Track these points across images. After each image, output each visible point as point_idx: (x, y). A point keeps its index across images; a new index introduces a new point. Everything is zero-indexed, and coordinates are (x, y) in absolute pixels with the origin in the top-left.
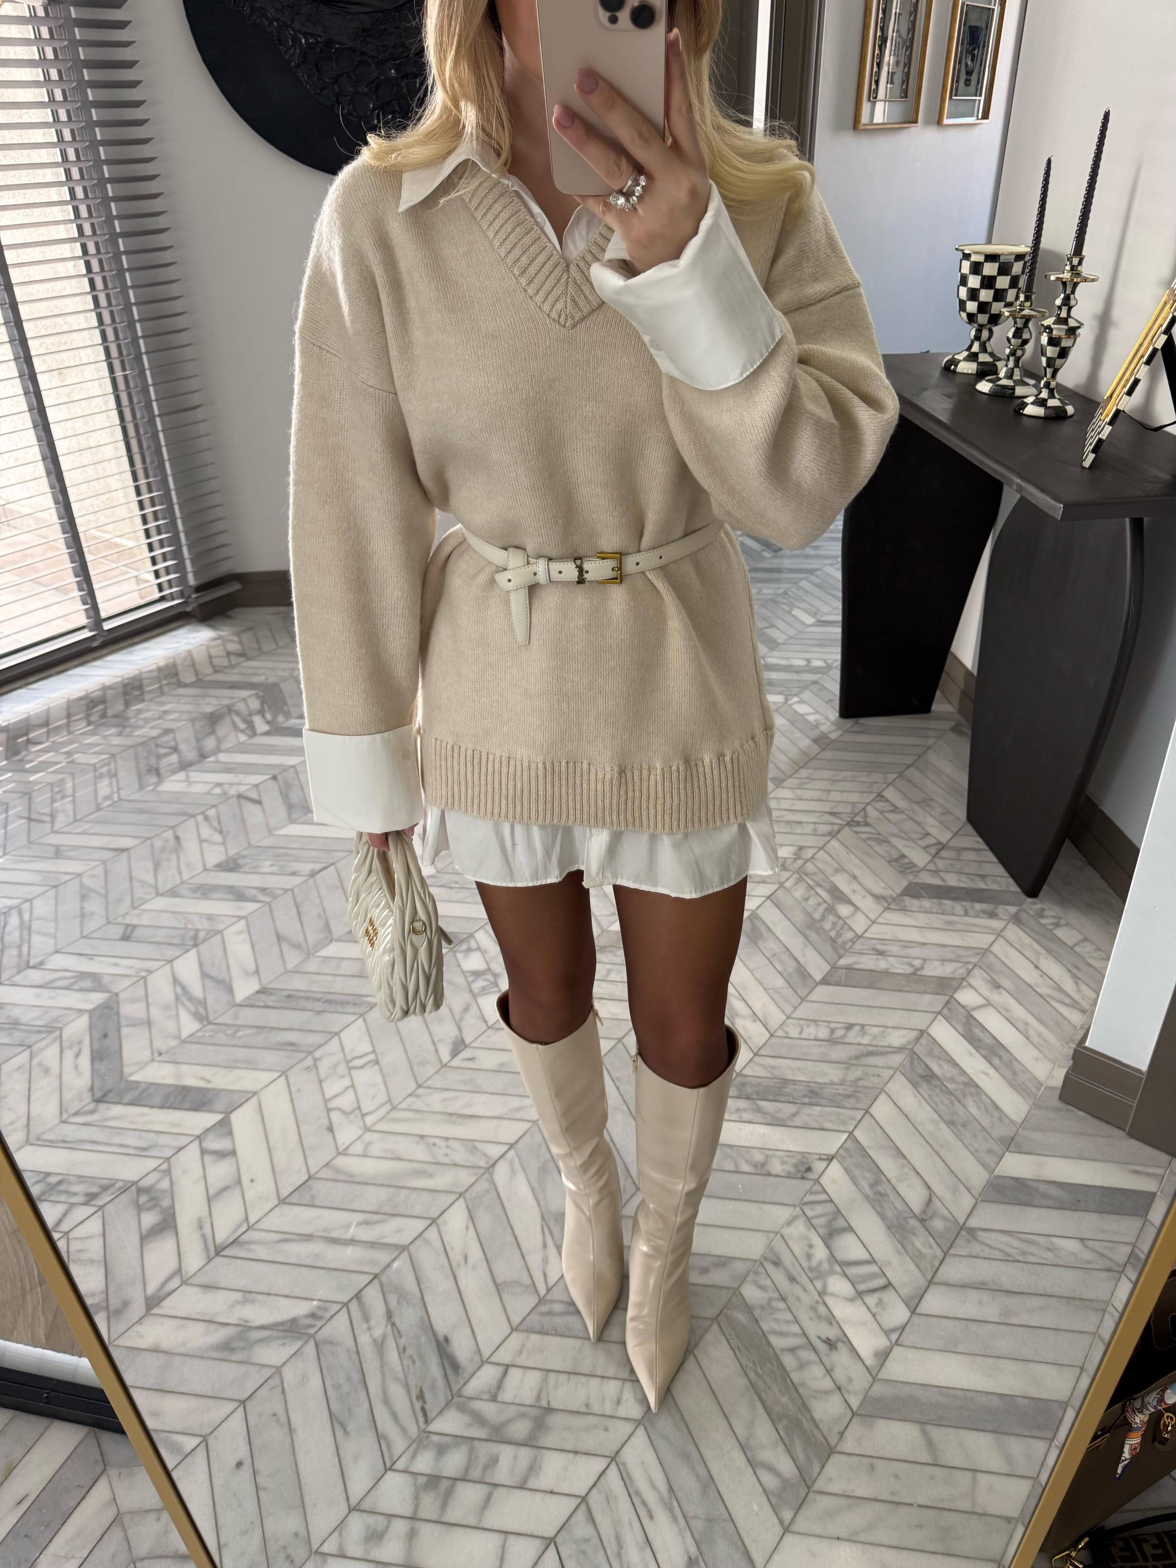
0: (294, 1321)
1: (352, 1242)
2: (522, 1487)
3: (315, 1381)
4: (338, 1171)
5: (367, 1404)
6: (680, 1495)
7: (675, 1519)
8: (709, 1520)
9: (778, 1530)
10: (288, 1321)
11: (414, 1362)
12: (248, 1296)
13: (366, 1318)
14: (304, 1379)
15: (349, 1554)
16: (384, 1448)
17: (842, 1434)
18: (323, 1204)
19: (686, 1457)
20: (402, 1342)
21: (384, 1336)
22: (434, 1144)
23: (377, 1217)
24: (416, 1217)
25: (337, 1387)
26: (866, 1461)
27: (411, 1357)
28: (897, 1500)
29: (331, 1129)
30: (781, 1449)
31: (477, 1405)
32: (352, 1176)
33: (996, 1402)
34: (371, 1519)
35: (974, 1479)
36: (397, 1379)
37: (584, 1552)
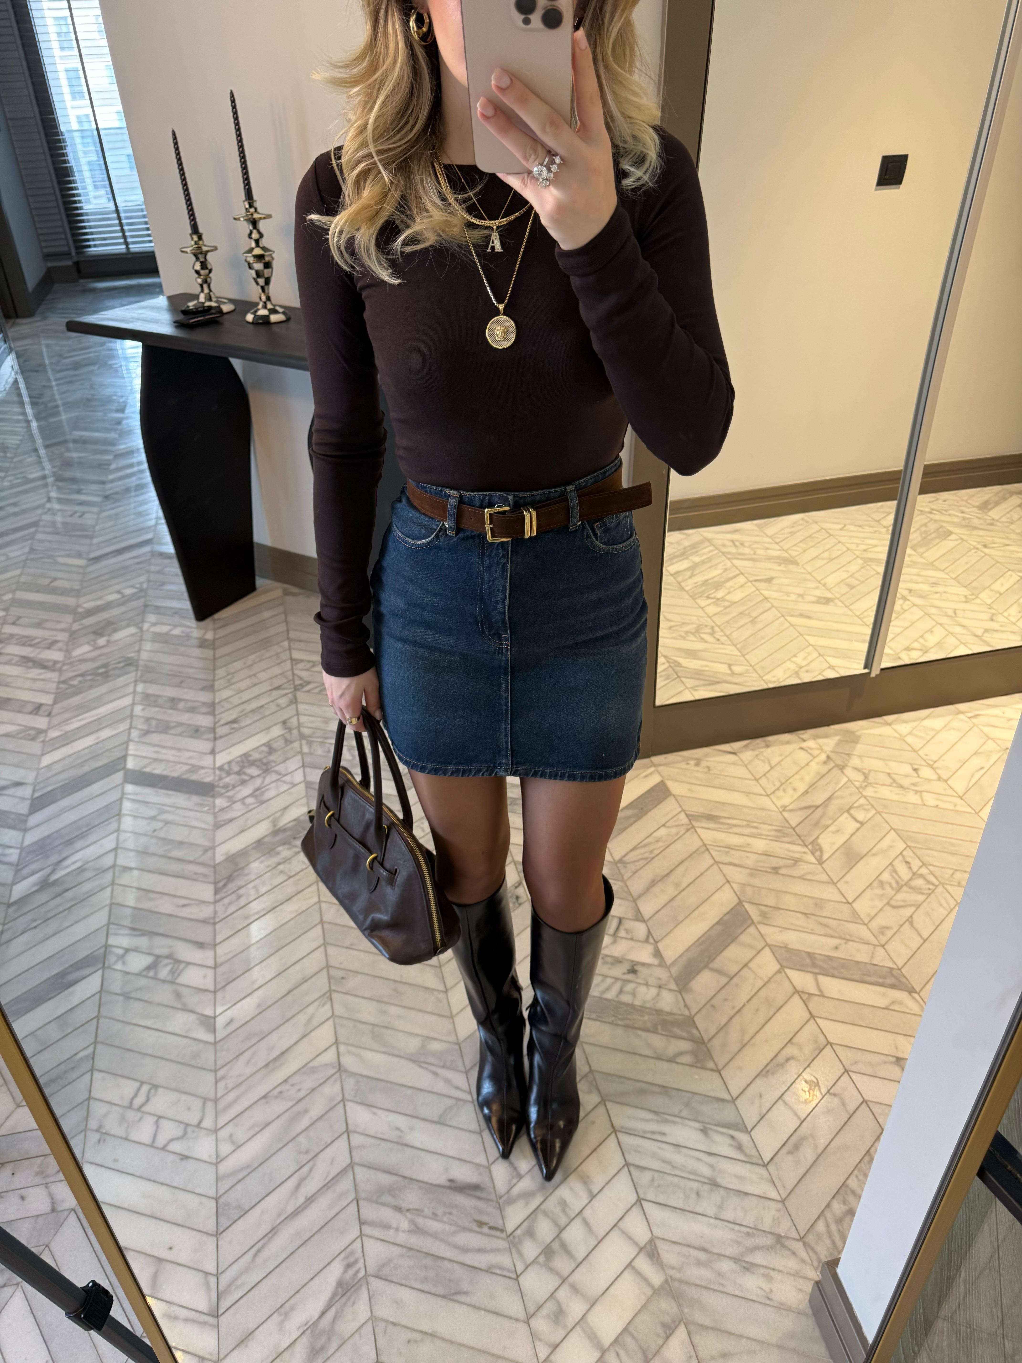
0: (340, 1284)
1: (310, 1200)
2: (593, 1197)
3: (406, 1295)
4: (233, 1174)
5: (456, 1266)
6: (662, 1110)
7: (674, 1123)
8: (687, 1105)
9: (716, 1075)
10: (337, 1288)
11: (450, 1213)
12: (282, 1310)
13: (387, 1227)
14: (397, 1302)
15: (558, 1342)
16: (499, 1272)
17: (686, 1006)
18: (253, 1203)
19: (642, 1092)
20: (427, 1212)
21: (412, 1222)
22: (281, 1092)
23: (306, 1169)
24: (333, 1142)
25: (425, 1280)
26: (708, 1006)
27: (445, 1213)
28: (737, 1009)
29: (185, 1157)
30: (673, 1040)
31: (516, 1191)
32: (248, 1166)
33: (719, 928)
34: (545, 1311)
35: (750, 969)
36: (454, 1233)
37: (659, 1186)
